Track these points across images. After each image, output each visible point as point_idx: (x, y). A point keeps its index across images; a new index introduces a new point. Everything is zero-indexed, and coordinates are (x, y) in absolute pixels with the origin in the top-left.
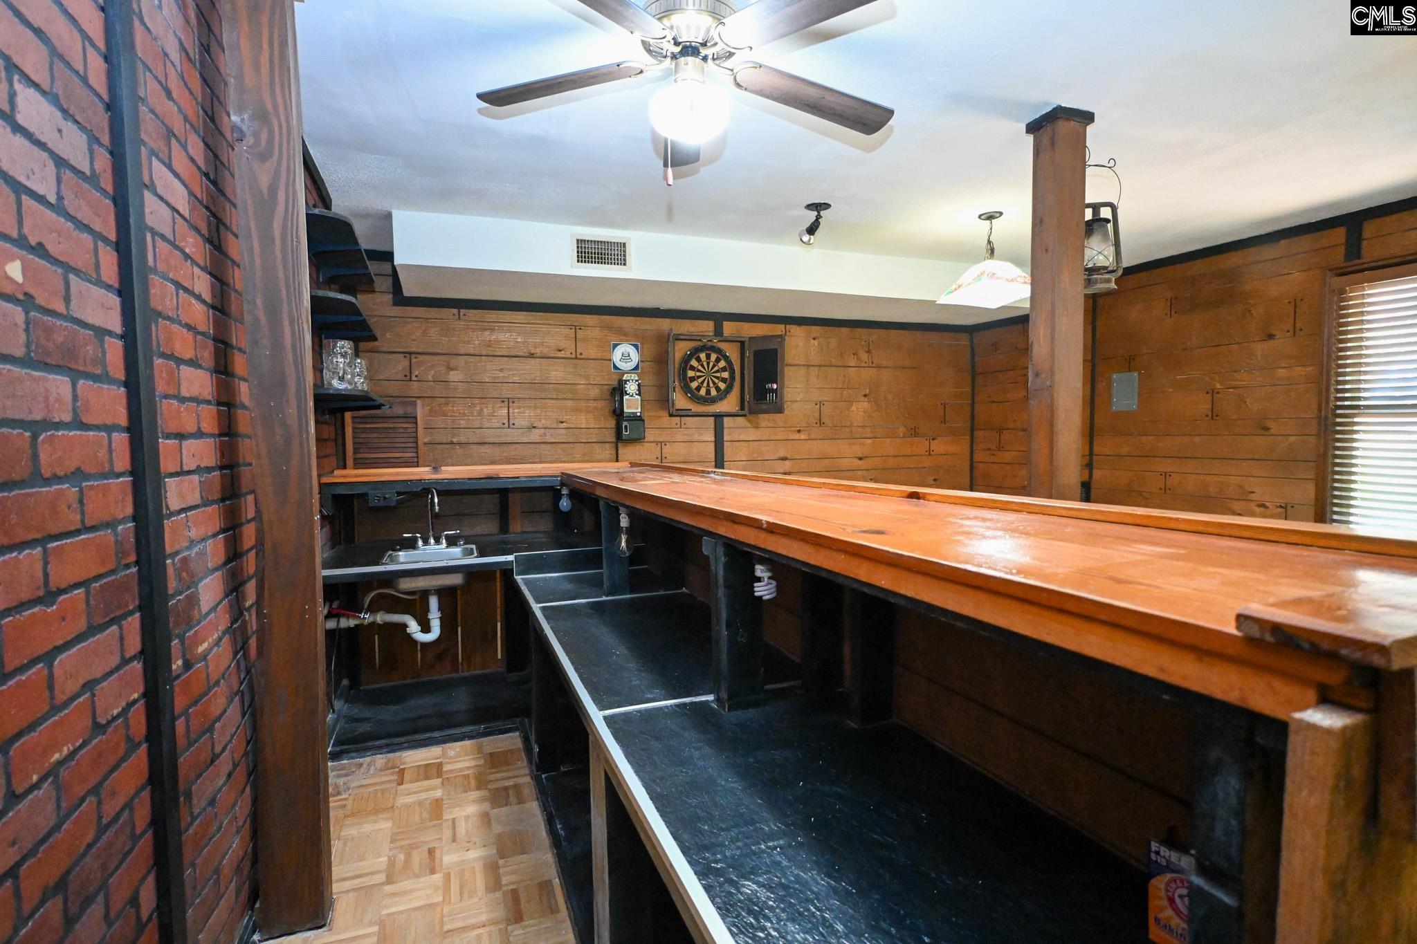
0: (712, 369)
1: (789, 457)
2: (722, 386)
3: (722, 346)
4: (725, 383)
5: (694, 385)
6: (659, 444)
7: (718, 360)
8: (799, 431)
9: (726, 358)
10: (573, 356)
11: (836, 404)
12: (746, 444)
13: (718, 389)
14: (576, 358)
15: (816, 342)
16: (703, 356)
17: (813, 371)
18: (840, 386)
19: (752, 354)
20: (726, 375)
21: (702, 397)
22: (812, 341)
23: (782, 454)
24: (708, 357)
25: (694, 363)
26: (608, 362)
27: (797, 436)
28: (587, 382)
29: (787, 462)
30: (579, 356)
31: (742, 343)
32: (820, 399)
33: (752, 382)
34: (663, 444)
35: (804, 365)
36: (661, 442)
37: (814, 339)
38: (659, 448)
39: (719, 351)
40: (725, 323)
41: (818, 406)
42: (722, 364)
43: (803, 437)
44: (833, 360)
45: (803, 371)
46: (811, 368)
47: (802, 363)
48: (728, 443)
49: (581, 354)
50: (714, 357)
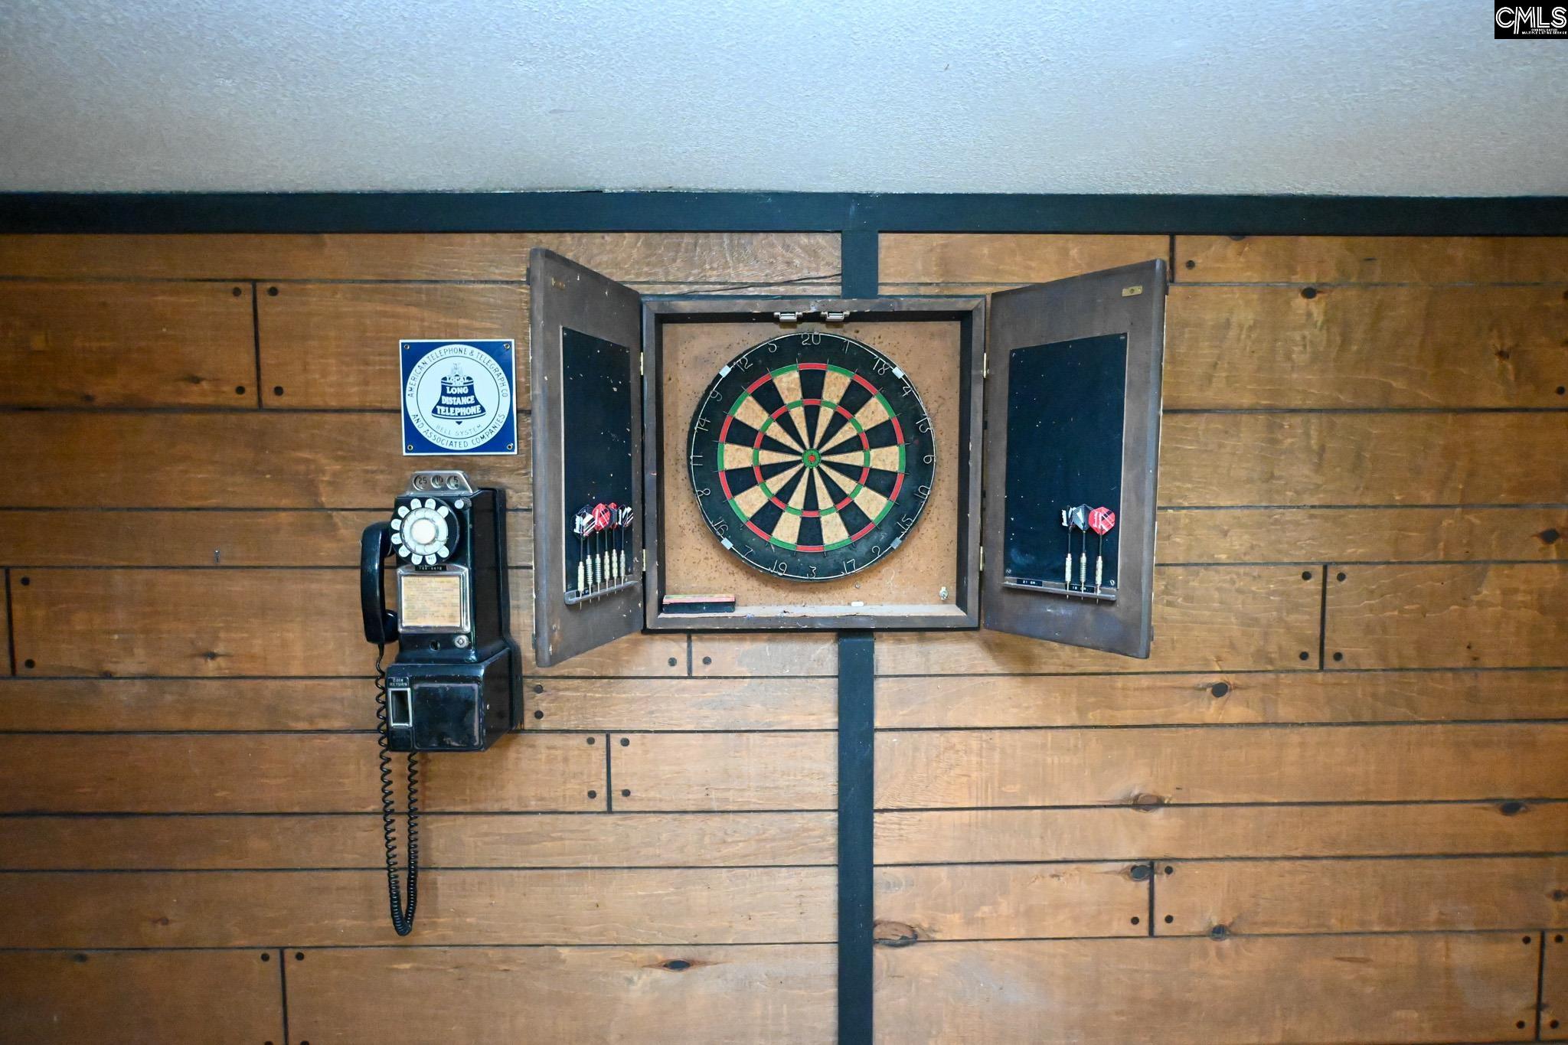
0: (828, 435)
1: (1168, 796)
2: (873, 504)
3: (875, 338)
4: (886, 492)
5: (749, 503)
6: (600, 740)
7: (854, 400)
8: (1220, 690)
9: (894, 390)
10: (249, 399)
11: (1404, 574)
12: (974, 740)
13: (853, 517)
14: (260, 407)
15: (1316, 308)
16: (788, 382)
17: (1295, 432)
18: (1428, 497)
19: (1004, 364)
20: (889, 458)
21: (783, 550)
22: (1300, 302)
23: (1137, 783)
24: (812, 386)
25: (749, 412)
26: (385, 420)
27: (1211, 710)
28: (304, 502)
29: (1157, 816)
30: (271, 400)
31: (964, 317)
32: (1329, 554)
33: (999, 494)
34: (615, 740)
35: (1252, 411)
36: (608, 734)
37: (1309, 293)
38: (598, 753)
39: (859, 360)
40: (885, 240)
41: (1313, 585)
42: (875, 412)
43: (1235, 710)
44: (1398, 384)
45: (1249, 435)
46: (1287, 421)
47: (1246, 401)
48: (894, 738)
49: (279, 391)
50: (836, 384)
